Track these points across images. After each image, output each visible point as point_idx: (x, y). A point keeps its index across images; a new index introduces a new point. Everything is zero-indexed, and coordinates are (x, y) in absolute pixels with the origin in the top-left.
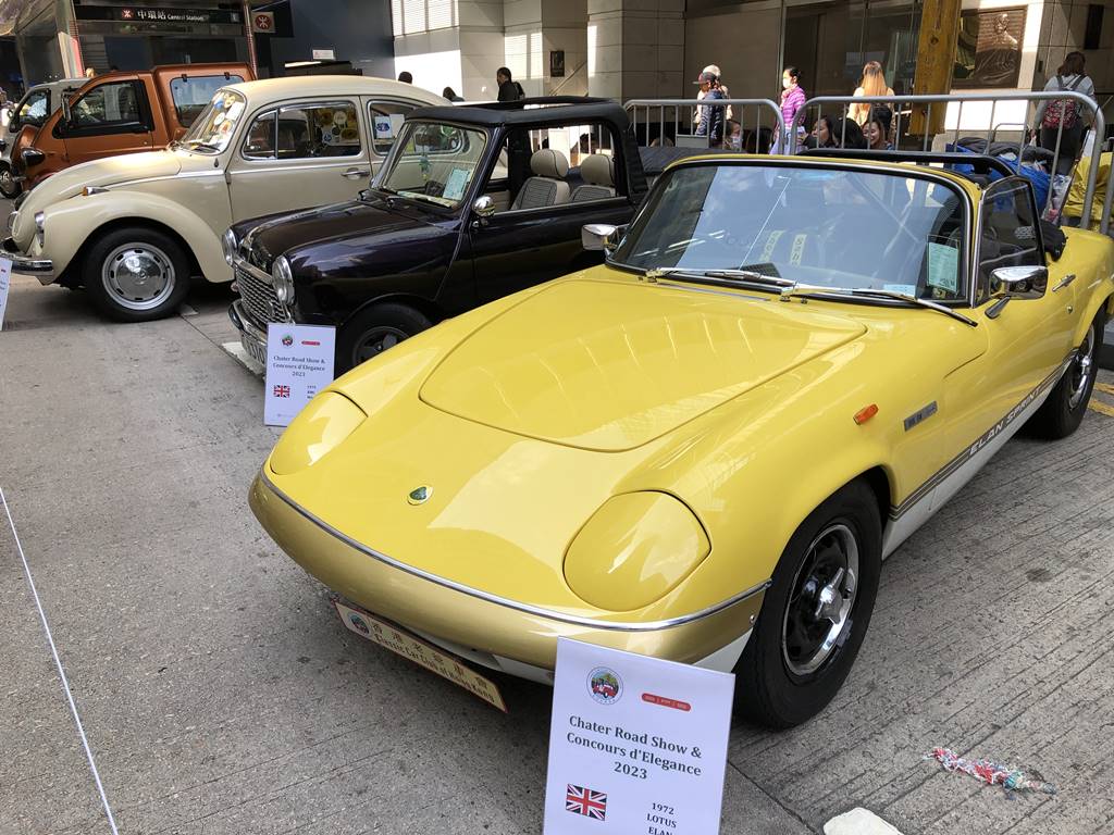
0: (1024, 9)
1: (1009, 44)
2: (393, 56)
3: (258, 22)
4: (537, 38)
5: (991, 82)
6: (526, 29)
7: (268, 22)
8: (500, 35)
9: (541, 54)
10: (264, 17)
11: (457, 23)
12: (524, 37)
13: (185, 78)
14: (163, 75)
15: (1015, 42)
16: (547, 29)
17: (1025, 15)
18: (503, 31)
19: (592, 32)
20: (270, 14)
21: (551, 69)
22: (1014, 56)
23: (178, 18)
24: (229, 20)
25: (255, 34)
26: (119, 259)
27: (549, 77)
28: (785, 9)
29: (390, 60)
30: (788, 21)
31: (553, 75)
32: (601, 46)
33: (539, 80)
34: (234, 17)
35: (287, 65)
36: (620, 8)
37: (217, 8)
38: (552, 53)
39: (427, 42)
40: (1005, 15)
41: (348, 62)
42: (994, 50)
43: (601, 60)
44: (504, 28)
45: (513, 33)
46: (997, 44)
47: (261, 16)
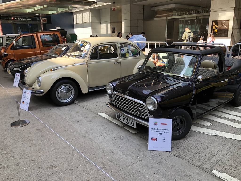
0: (229, 20)
1: (225, 28)
2: (74, 28)
3: (43, 20)
4: (109, 25)
5: (221, 36)
6: (106, 23)
7: (45, 20)
8: (100, 24)
9: (110, 28)
10: (45, 19)
11: (90, 21)
12: (106, 25)
13: (44, 35)
14: (38, 34)
15: (227, 27)
16: (111, 23)
17: (229, 22)
18: (101, 23)
19: (123, 24)
20: (46, 19)
21: (112, 32)
22: (227, 31)
23: (25, 19)
24: (37, 20)
25: (43, 23)
26: (60, 89)
27: (112, 33)
28: (167, 19)
29: (73, 29)
30: (168, 22)
31: (113, 33)
32: (125, 27)
33: (110, 34)
34: (38, 19)
35: (50, 30)
36: (130, 18)
37: (33, 17)
38: (112, 28)
39: (83, 25)
40: (224, 22)
41: (64, 30)
42: (222, 29)
43: (125, 30)
44: (101, 22)
45: (103, 24)
46: (222, 28)
47: (44, 19)
